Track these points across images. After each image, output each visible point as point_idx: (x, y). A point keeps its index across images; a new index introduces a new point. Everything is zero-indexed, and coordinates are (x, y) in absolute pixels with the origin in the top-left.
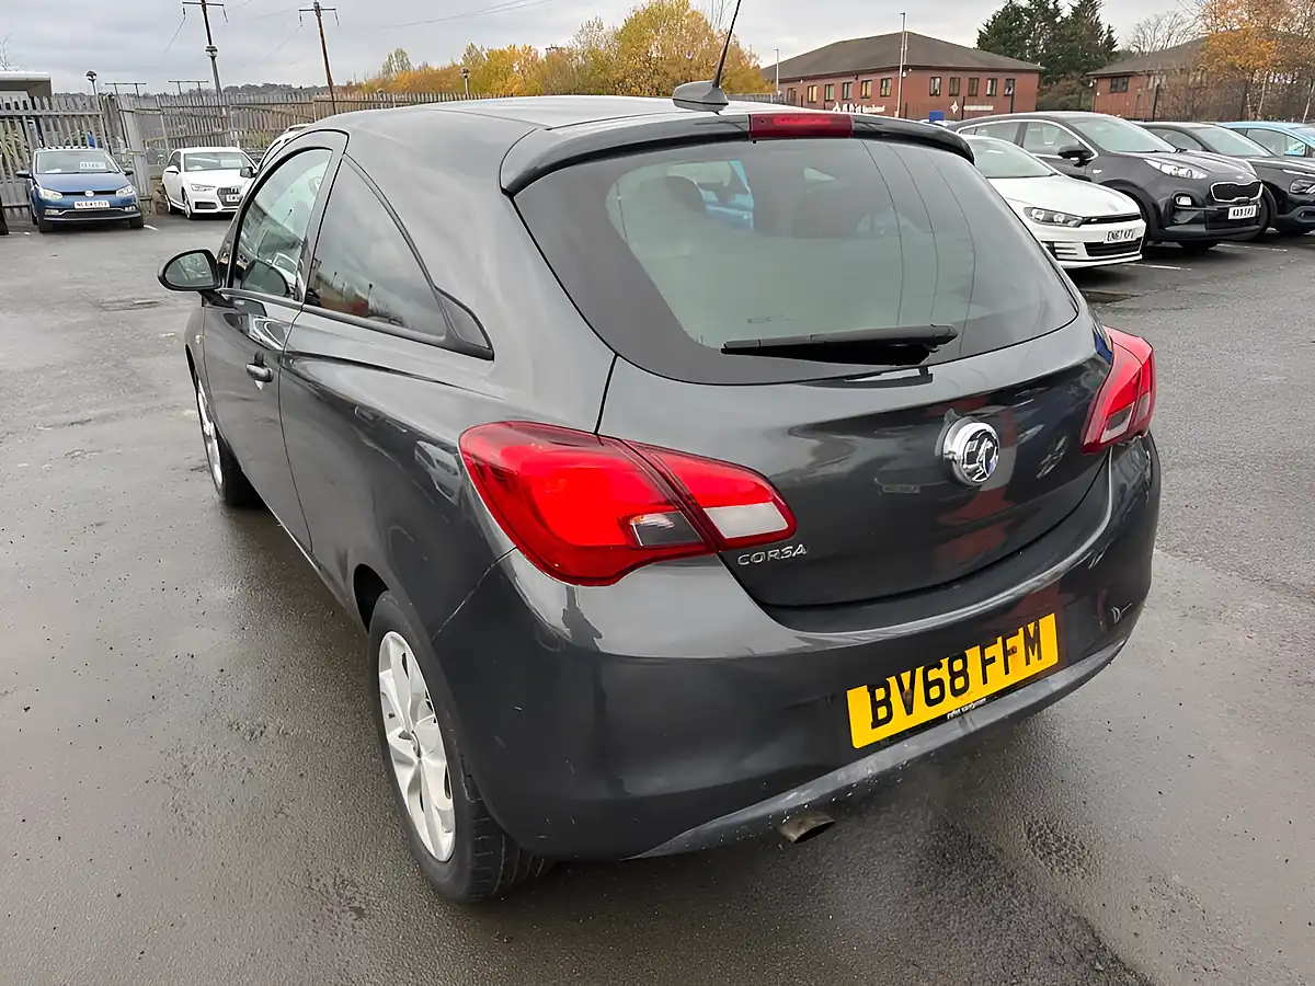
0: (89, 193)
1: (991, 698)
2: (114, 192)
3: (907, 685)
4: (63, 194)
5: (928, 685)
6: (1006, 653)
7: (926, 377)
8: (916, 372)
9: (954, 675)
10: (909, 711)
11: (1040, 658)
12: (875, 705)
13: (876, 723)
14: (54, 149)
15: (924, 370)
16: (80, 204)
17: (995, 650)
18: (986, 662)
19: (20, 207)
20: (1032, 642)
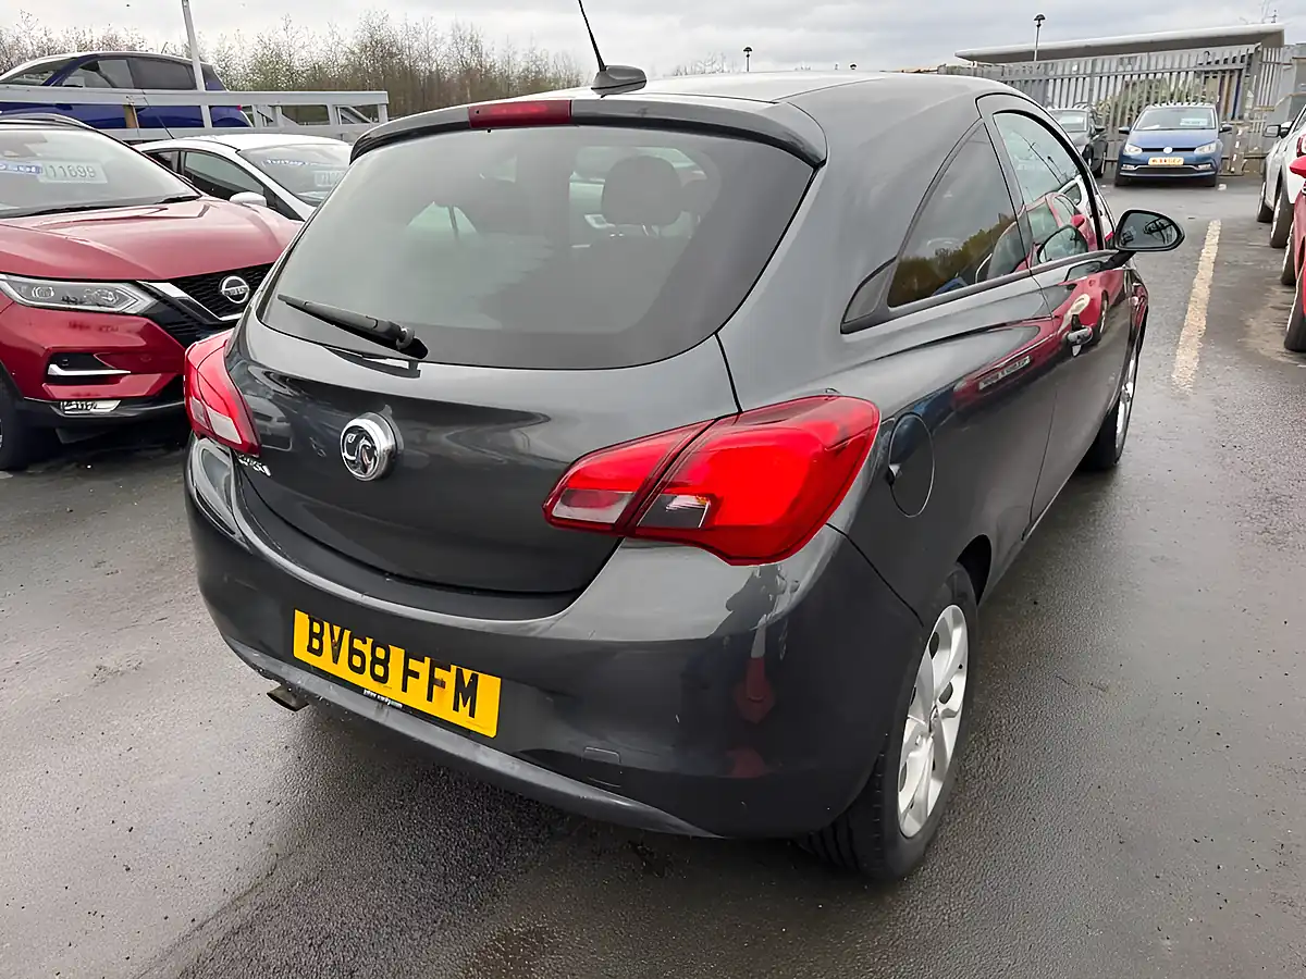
0: (1168, 150)
1: (406, 709)
2: (1193, 149)
3: (336, 638)
4: (1144, 150)
5: (353, 651)
6: (432, 681)
7: (412, 372)
8: (406, 365)
9: (375, 661)
10: (335, 660)
11: (472, 714)
12: (312, 635)
13: (310, 649)
14: (1157, 105)
15: (413, 364)
16: (1155, 161)
17: (422, 667)
18: (408, 673)
19: (1112, 162)
20: (466, 693)
